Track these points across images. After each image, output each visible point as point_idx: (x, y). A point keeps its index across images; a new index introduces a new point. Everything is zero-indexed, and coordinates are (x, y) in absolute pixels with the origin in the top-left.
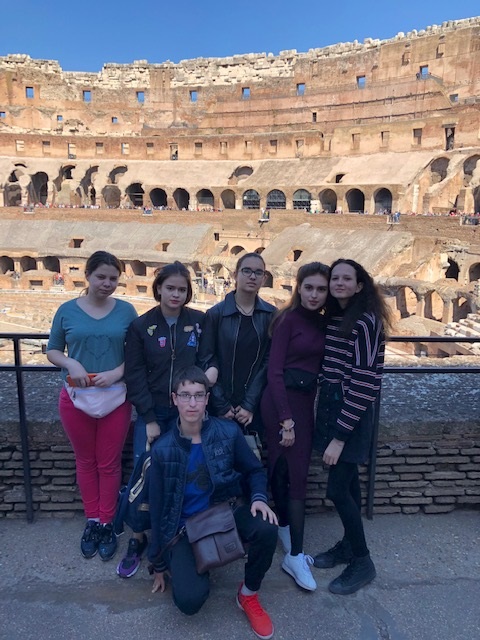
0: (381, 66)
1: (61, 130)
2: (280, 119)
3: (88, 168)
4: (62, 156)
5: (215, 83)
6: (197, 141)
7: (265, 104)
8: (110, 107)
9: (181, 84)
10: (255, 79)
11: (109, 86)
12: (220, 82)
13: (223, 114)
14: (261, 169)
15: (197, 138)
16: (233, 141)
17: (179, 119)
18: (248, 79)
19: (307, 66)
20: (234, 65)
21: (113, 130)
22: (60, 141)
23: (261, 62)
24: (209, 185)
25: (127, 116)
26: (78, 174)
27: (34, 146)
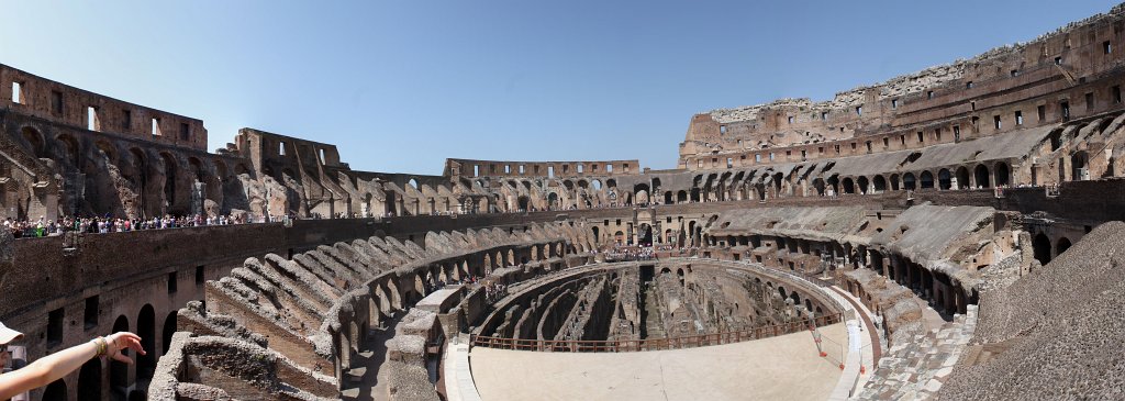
0: (1027, 61)
2: (949, 112)
3: (811, 165)
4: (797, 160)
11: (839, 107)
15: (887, 135)
18: (933, 84)
19: (972, 68)
21: (841, 137)
22: (798, 149)
26: (802, 172)
27: (781, 155)
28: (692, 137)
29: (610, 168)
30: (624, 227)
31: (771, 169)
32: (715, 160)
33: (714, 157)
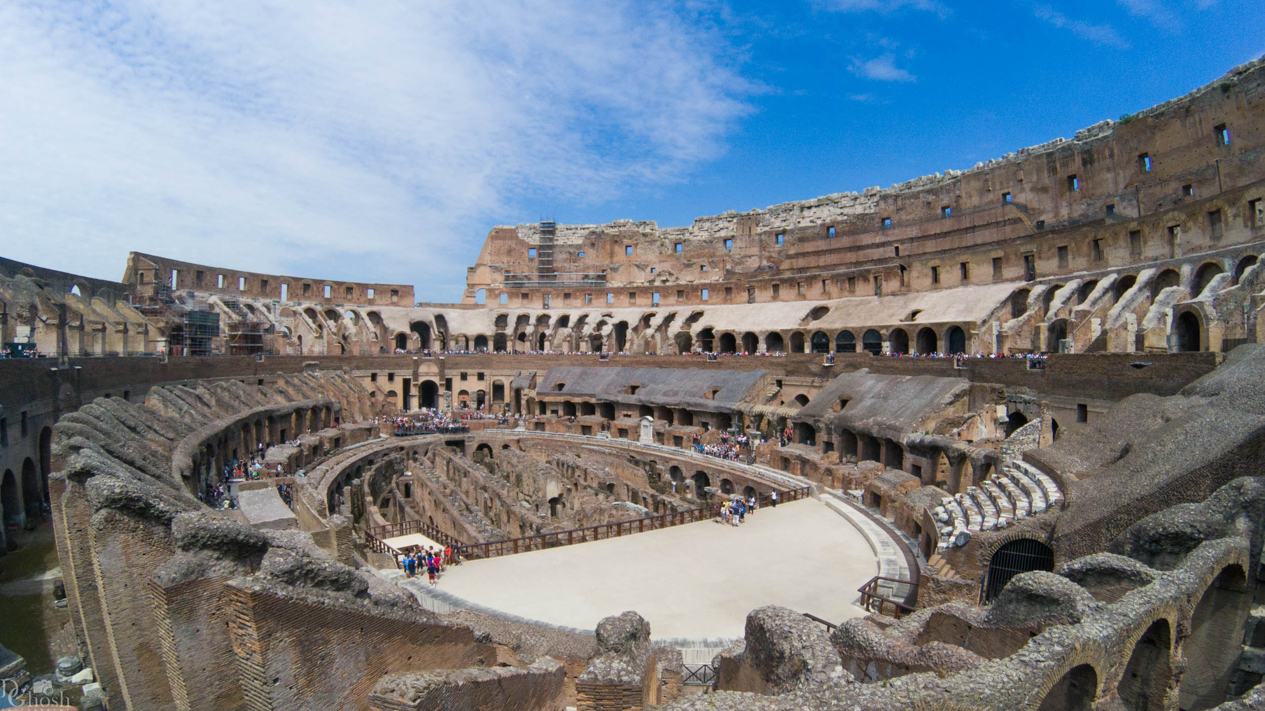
0: (964, 196)
1: (654, 281)
2: (862, 255)
3: (667, 314)
4: (646, 305)
5: (800, 225)
6: (774, 283)
7: (846, 241)
8: (699, 256)
9: (767, 229)
10: (840, 218)
11: (699, 238)
12: (805, 223)
13: (804, 255)
14: (837, 309)
15: (774, 280)
16: (811, 280)
17: (765, 263)
18: (834, 217)
19: (890, 201)
20: (818, 206)
21: (701, 278)
22: (647, 291)
23: (844, 202)
24: (777, 328)
25: (713, 264)
26: (655, 322)
27: (622, 297)
30: (398, 386)
31: (609, 315)
32: (525, 296)
33: (524, 291)
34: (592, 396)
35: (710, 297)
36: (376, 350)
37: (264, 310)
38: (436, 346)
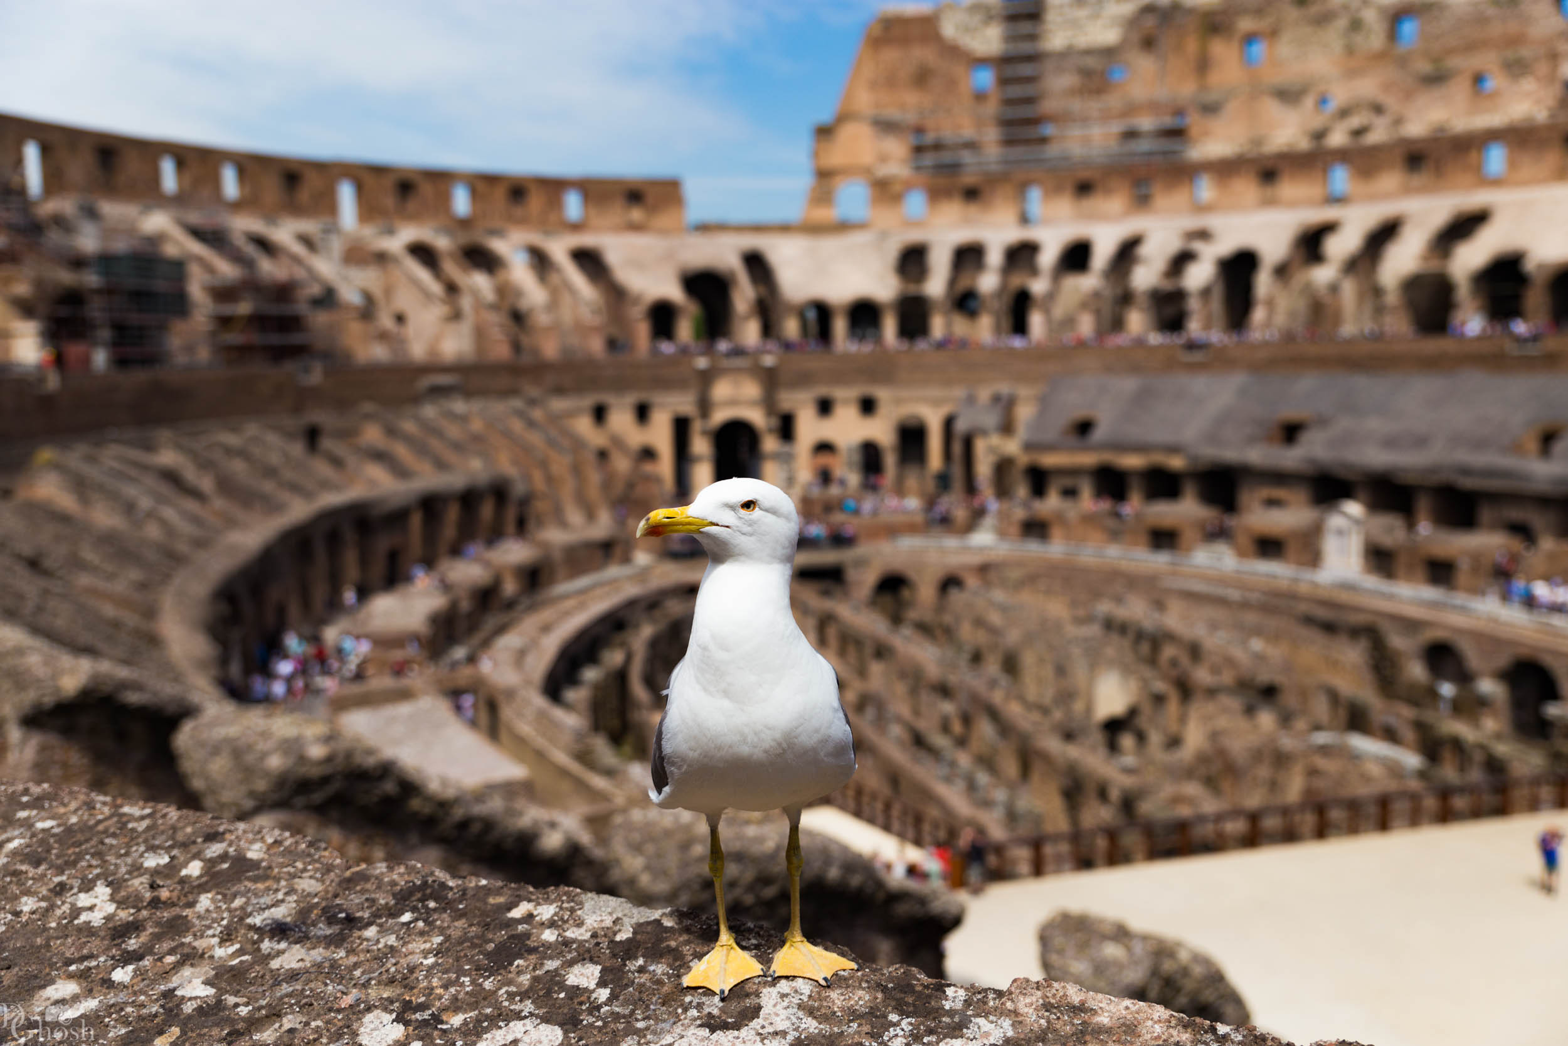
1: (1326, 132)
3: (1374, 224)
4: (1308, 203)
21: (1478, 112)
22: (1311, 161)
27: (1236, 184)
28: (864, 100)
29: (573, 205)
30: (660, 435)
31: (1203, 235)
32: (972, 194)
33: (969, 179)
34: (1173, 449)
35: (1512, 164)
36: (596, 345)
37: (298, 249)
38: (750, 332)
